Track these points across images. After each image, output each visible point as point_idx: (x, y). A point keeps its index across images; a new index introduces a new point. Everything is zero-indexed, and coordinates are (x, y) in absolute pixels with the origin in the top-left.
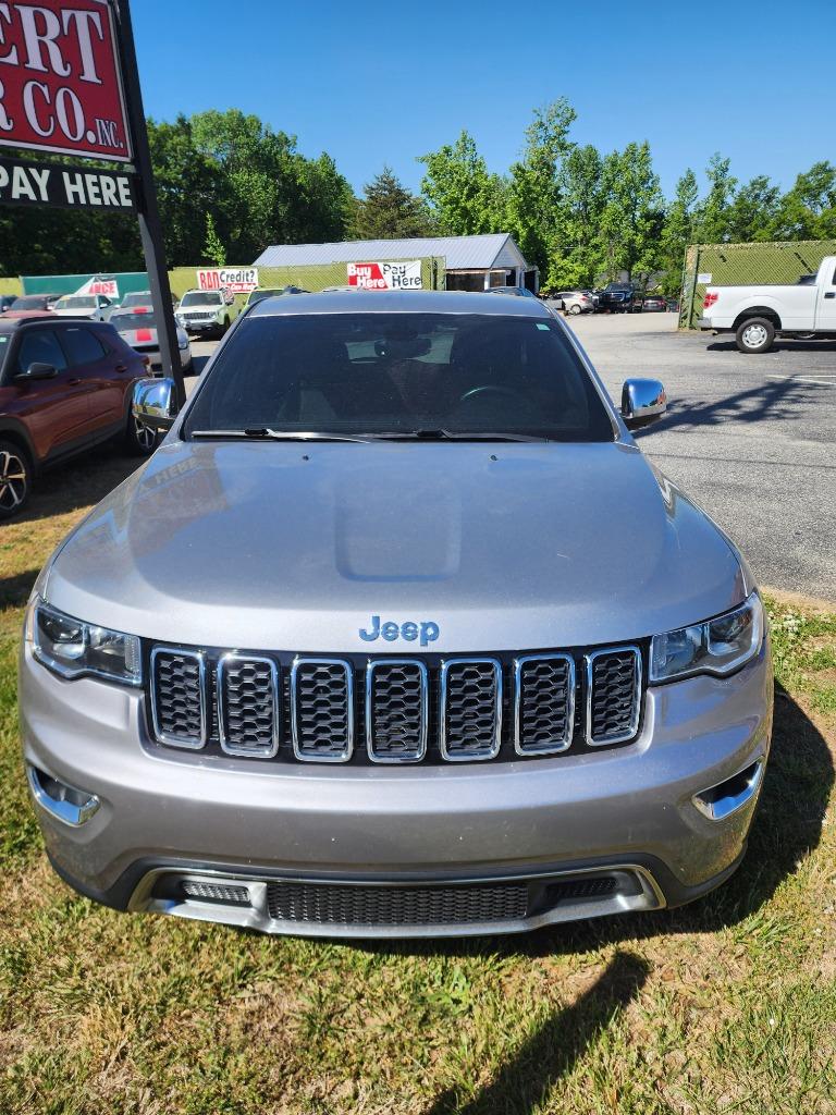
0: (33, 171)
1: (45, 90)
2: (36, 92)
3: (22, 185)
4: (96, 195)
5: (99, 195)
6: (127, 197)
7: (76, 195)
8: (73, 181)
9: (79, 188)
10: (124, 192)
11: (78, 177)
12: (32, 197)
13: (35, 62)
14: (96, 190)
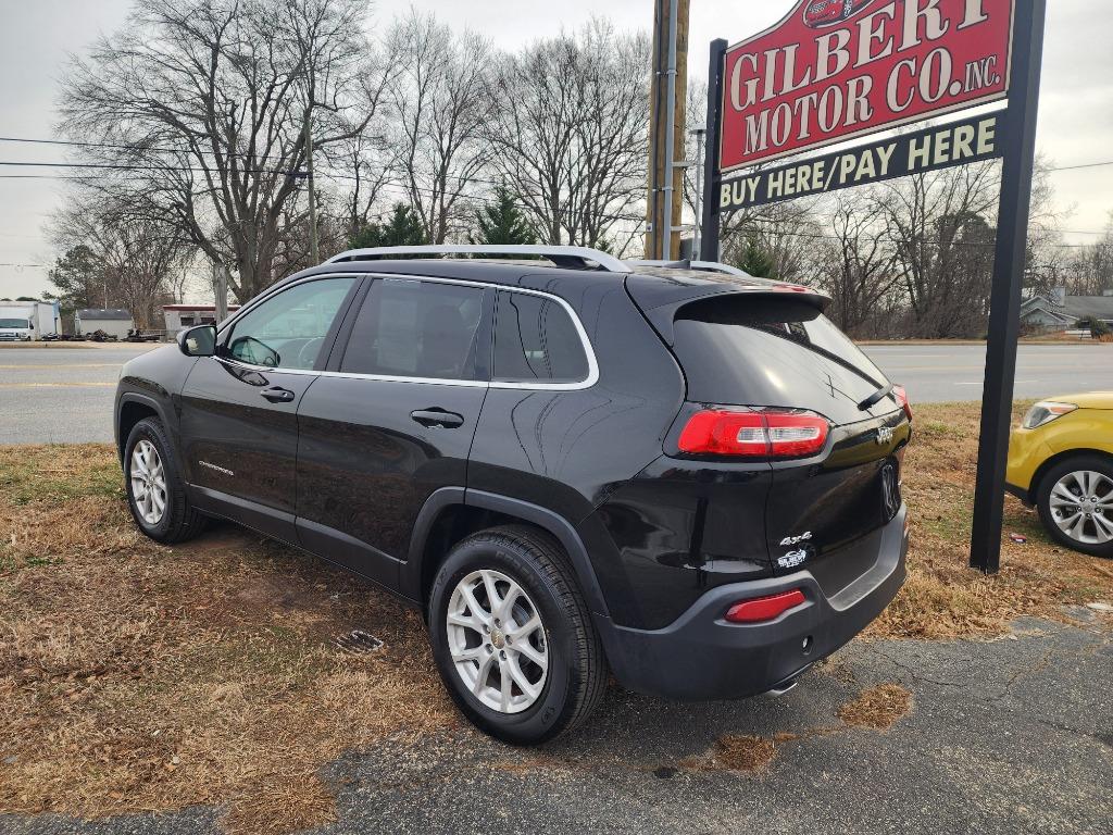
0: (880, 150)
1: (912, 64)
2: (905, 69)
3: (866, 166)
4: (944, 152)
5: (949, 152)
6: (988, 142)
7: (919, 160)
8: (919, 146)
9: (925, 152)
10: (984, 136)
11: (927, 139)
12: (872, 174)
13: (910, 39)
14: (946, 146)
